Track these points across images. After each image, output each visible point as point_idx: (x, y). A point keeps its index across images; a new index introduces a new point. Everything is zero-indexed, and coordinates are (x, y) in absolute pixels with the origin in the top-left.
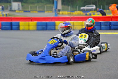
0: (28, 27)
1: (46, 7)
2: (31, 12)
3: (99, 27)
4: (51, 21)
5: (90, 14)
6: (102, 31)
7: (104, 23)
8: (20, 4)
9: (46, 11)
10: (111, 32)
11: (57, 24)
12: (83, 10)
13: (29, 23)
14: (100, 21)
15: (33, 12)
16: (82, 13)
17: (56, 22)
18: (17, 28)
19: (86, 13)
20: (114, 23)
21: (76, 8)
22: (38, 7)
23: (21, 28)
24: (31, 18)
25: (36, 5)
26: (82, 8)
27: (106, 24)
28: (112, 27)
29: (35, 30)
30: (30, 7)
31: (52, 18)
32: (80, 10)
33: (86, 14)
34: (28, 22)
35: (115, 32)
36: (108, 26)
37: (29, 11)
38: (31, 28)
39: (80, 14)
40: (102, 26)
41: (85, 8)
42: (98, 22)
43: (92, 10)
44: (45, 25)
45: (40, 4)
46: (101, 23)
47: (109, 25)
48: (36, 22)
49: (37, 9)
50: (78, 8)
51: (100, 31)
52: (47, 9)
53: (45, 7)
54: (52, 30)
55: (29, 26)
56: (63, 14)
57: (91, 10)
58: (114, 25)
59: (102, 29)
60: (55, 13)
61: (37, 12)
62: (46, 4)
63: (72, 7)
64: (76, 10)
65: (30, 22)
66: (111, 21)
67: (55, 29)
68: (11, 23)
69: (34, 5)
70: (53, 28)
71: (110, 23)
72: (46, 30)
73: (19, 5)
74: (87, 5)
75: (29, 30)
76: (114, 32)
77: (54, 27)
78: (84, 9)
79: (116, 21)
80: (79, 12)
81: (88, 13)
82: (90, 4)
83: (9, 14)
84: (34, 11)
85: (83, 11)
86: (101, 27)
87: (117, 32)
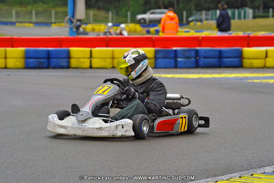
0: (4, 60)
1: (53, 12)
2: (18, 24)
3: (172, 61)
4: (61, 47)
5: (157, 32)
6: (178, 70)
7: (184, 51)
9: (55, 23)
10: (199, 73)
11: (73, 55)
12: (142, 21)
13: (5, 51)
14: (174, 48)
15: (22, 25)
16: (138, 27)
17: (71, 49)
19: (147, 29)
20: (205, 51)
21: (126, 16)
22: (34, 12)
24: (11, 38)
25: (29, 7)
26: (140, 17)
27: (188, 54)
28: (202, 61)
29: (20, 68)
30: (14, 12)
31: (63, 39)
32: (134, 21)
33: (148, 32)
34: (3, 49)
35: (207, 73)
36: (193, 59)
37: (13, 24)
38: (11, 63)
39: (135, 31)
40: (179, 59)
41: (148, 16)
42: (170, 49)
44: (46, 56)
45: (41, 7)
46: (176, 51)
47: (195, 58)
48: (24, 49)
49: (32, 18)
50: (131, 17)
51: (175, 70)
52: (56, 18)
53: (51, 14)
54: (62, 67)
55: (6, 58)
56: (93, 30)
58: (205, 57)
59: (179, 65)
60: (71, 28)
61: (32, 25)
62: (54, 6)
63: (117, 14)
64: (126, 22)
65: (8, 49)
66: (198, 48)
67: (68, 67)
69: (24, 9)
70: (65, 63)
71: (197, 51)
72: (48, 67)
74: (152, 11)
75: (6, 68)
76: (204, 73)
77: (66, 60)
78: (144, 19)
79: (210, 48)
80: (132, 26)
81: (152, 29)
82: (159, 8)
84: (25, 22)
85: (143, 23)
86: (176, 61)
87: (211, 73)
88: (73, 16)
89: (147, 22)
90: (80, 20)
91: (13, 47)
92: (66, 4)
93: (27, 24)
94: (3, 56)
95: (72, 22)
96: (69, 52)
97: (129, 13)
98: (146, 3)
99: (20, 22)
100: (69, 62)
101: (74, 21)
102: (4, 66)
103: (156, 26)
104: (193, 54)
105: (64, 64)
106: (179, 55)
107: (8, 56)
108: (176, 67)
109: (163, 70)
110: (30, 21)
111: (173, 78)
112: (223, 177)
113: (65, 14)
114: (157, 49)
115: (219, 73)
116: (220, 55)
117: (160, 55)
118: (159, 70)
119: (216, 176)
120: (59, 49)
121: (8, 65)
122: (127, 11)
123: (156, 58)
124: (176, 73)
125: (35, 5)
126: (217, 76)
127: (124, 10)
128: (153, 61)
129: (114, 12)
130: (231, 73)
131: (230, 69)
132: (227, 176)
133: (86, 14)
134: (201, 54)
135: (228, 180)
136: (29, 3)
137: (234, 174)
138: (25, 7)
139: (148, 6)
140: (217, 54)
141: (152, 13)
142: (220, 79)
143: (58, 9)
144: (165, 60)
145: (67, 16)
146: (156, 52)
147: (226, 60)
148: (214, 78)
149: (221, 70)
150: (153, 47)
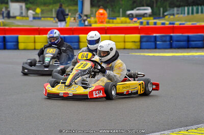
0: (33, 44)
1: (67, 10)
2: (43, 19)
3: (153, 44)
4: (73, 34)
5: (141, 23)
6: (157, 50)
7: (161, 36)
8: (23, 5)
10: (172, 52)
11: (81, 40)
12: (131, 15)
13: (35, 38)
14: (154, 35)
15: (46, 19)
16: (128, 20)
17: (80, 36)
18: (14, 45)
20: (177, 37)
21: (119, 12)
22: (53, 10)
23: (21, 46)
24: (39, 29)
25: (51, 7)
26: (129, 12)
27: (164, 39)
28: (175, 43)
31: (74, 28)
32: (125, 15)
34: (33, 36)
35: (179, 52)
36: (168, 42)
37: (39, 18)
38: (38, 46)
40: (158, 43)
41: (134, 12)
42: (151, 35)
43: (146, 15)
46: (155, 36)
47: (170, 41)
49: (52, 14)
50: (123, 13)
51: (155, 50)
55: (35, 42)
57: (144, 15)
58: (177, 41)
59: (158, 47)
60: (80, 21)
61: (52, 19)
62: (68, 6)
63: (113, 11)
64: (119, 16)
65: (36, 36)
66: (172, 34)
67: (78, 48)
68: (4, 37)
69: (47, 8)
71: (171, 36)
73: (21, 7)
74: (138, 8)
75: (35, 49)
76: (176, 52)
77: (77, 43)
78: (132, 14)
79: (180, 34)
80: (123, 19)
82: (143, 6)
83: (3, 22)
84: (47, 17)
85: (131, 17)
86: (156, 44)
87: (181, 52)
88: (82, 13)
89: (134, 16)
90: (86, 16)
91: (39, 34)
92: (76, 4)
93: (49, 19)
94: (33, 41)
95: (81, 17)
96: (79, 38)
97: (121, 10)
98: (134, 2)
99: (44, 17)
100: (79, 45)
101: (82, 16)
102: (33, 48)
103: (141, 19)
104: (168, 38)
105: (75, 46)
106: (157, 39)
107: (36, 41)
108: (156, 48)
109: (146, 50)
110: (51, 16)
111: (154, 56)
112: (192, 127)
113: (76, 11)
114: (142, 35)
115: (187, 52)
116: (188, 39)
117: (144, 39)
118: (143, 50)
119: (187, 126)
120: (72, 35)
121: (37, 48)
122: (120, 8)
123: (141, 42)
124: (156, 52)
125: (55, 5)
126: (186, 54)
127: (117, 8)
128: (139, 44)
129: (111, 9)
130: (196, 52)
131: (195, 49)
132: (196, 126)
133: (91, 11)
134: (174, 39)
135: (196, 129)
136: (50, 4)
137: (200, 125)
138: (48, 6)
139: (135, 5)
140: (185, 38)
141: (138, 10)
142: (189, 56)
143: (71, 8)
144: (147, 43)
145: (77, 12)
146: (141, 37)
147: (192, 43)
148: (184, 56)
149: (189, 50)
150: (139, 34)
